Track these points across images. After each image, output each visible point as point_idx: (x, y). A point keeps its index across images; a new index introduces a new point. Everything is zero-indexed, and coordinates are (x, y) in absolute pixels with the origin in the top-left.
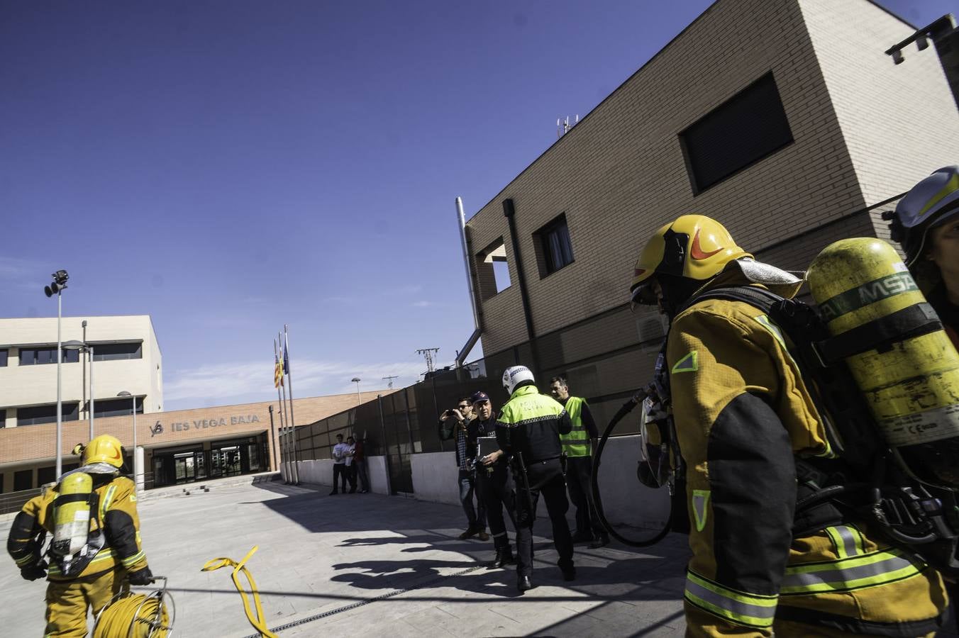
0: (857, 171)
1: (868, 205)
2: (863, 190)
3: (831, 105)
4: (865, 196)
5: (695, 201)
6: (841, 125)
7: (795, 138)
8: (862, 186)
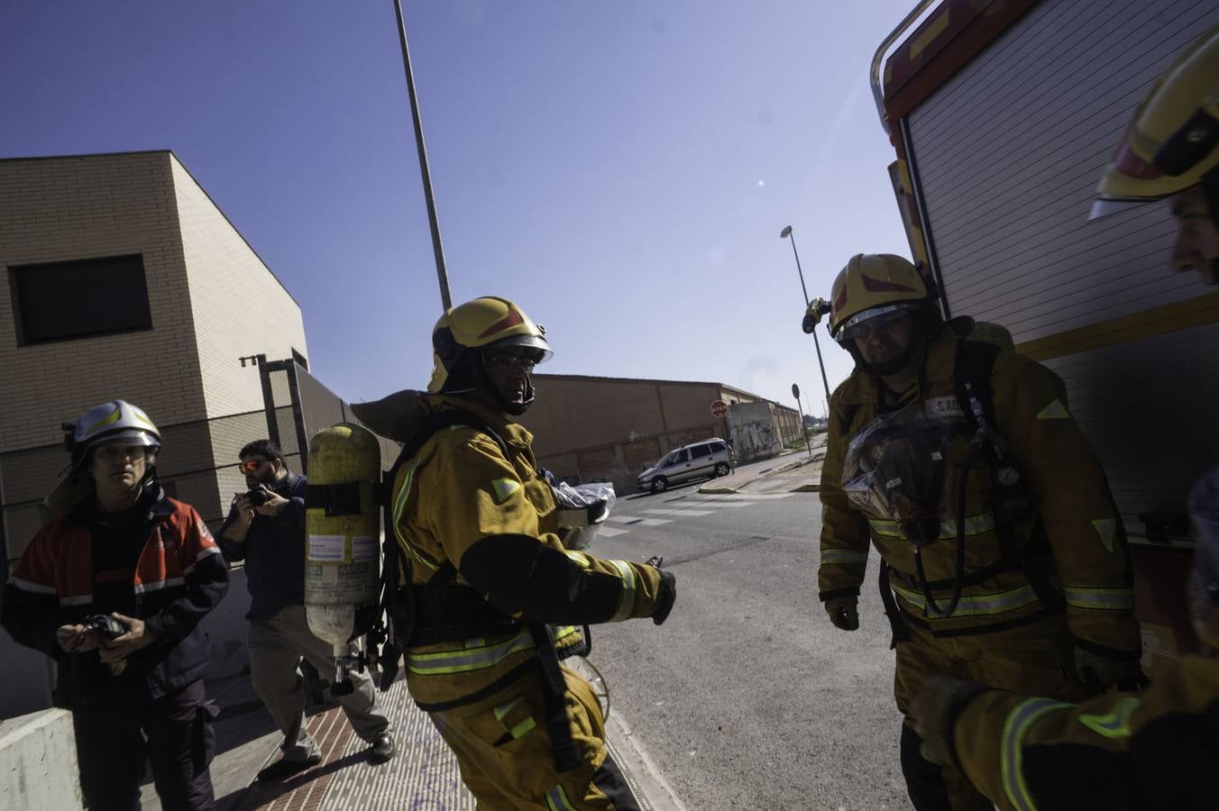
0: (202, 374)
1: (209, 417)
2: (205, 391)
3: (191, 310)
4: (205, 395)
5: (18, 352)
6: (196, 330)
7: (154, 326)
8: (204, 387)
